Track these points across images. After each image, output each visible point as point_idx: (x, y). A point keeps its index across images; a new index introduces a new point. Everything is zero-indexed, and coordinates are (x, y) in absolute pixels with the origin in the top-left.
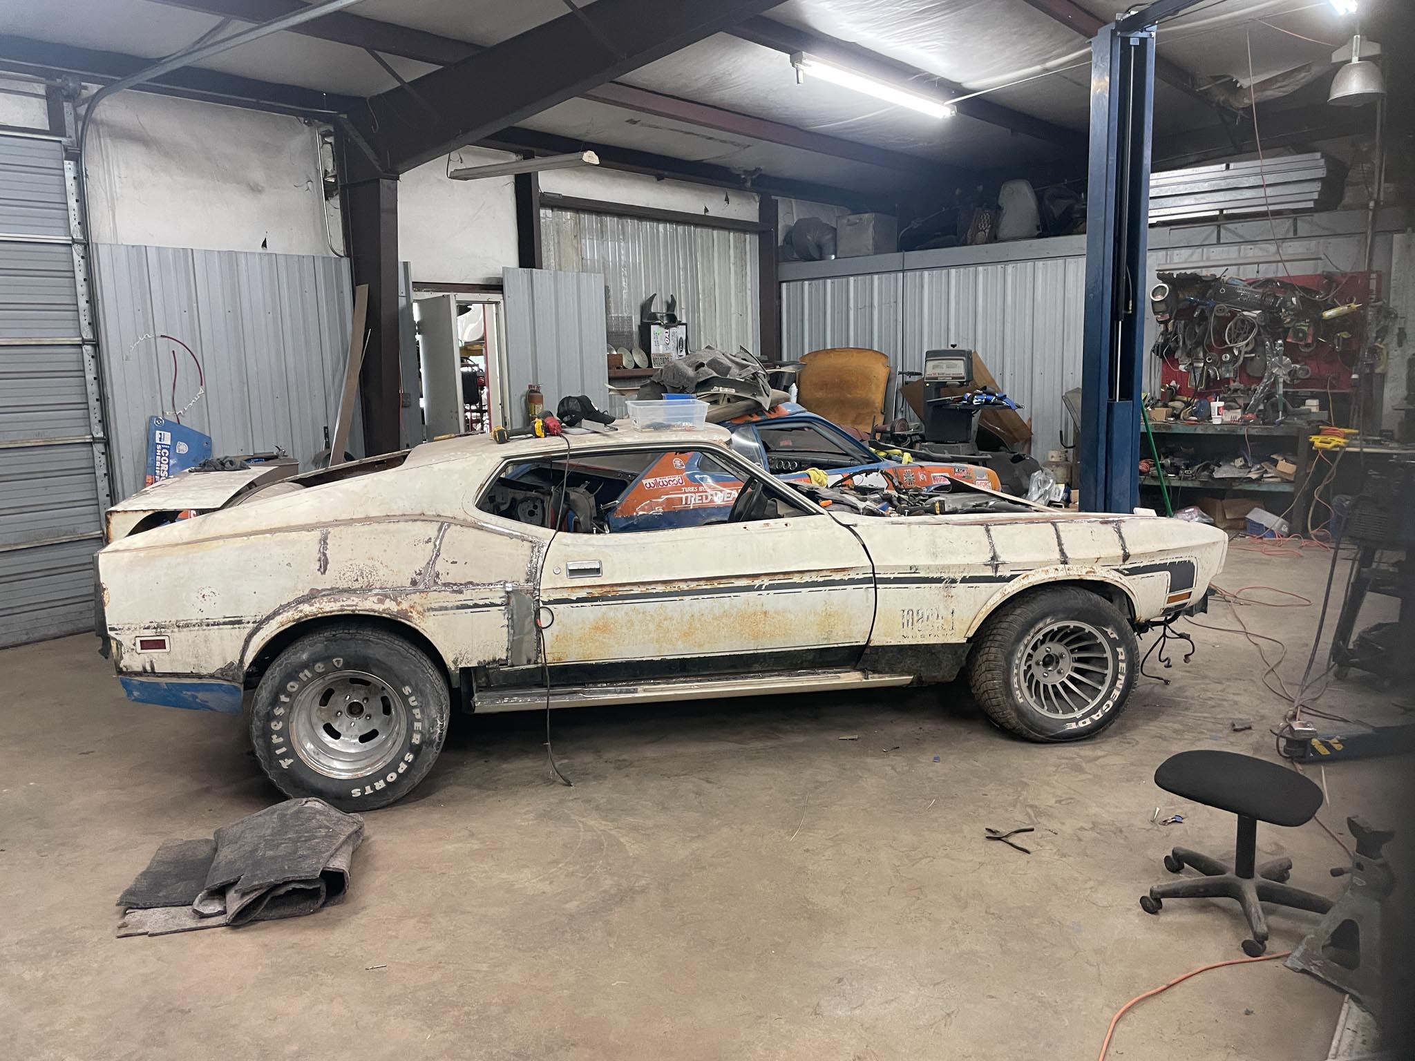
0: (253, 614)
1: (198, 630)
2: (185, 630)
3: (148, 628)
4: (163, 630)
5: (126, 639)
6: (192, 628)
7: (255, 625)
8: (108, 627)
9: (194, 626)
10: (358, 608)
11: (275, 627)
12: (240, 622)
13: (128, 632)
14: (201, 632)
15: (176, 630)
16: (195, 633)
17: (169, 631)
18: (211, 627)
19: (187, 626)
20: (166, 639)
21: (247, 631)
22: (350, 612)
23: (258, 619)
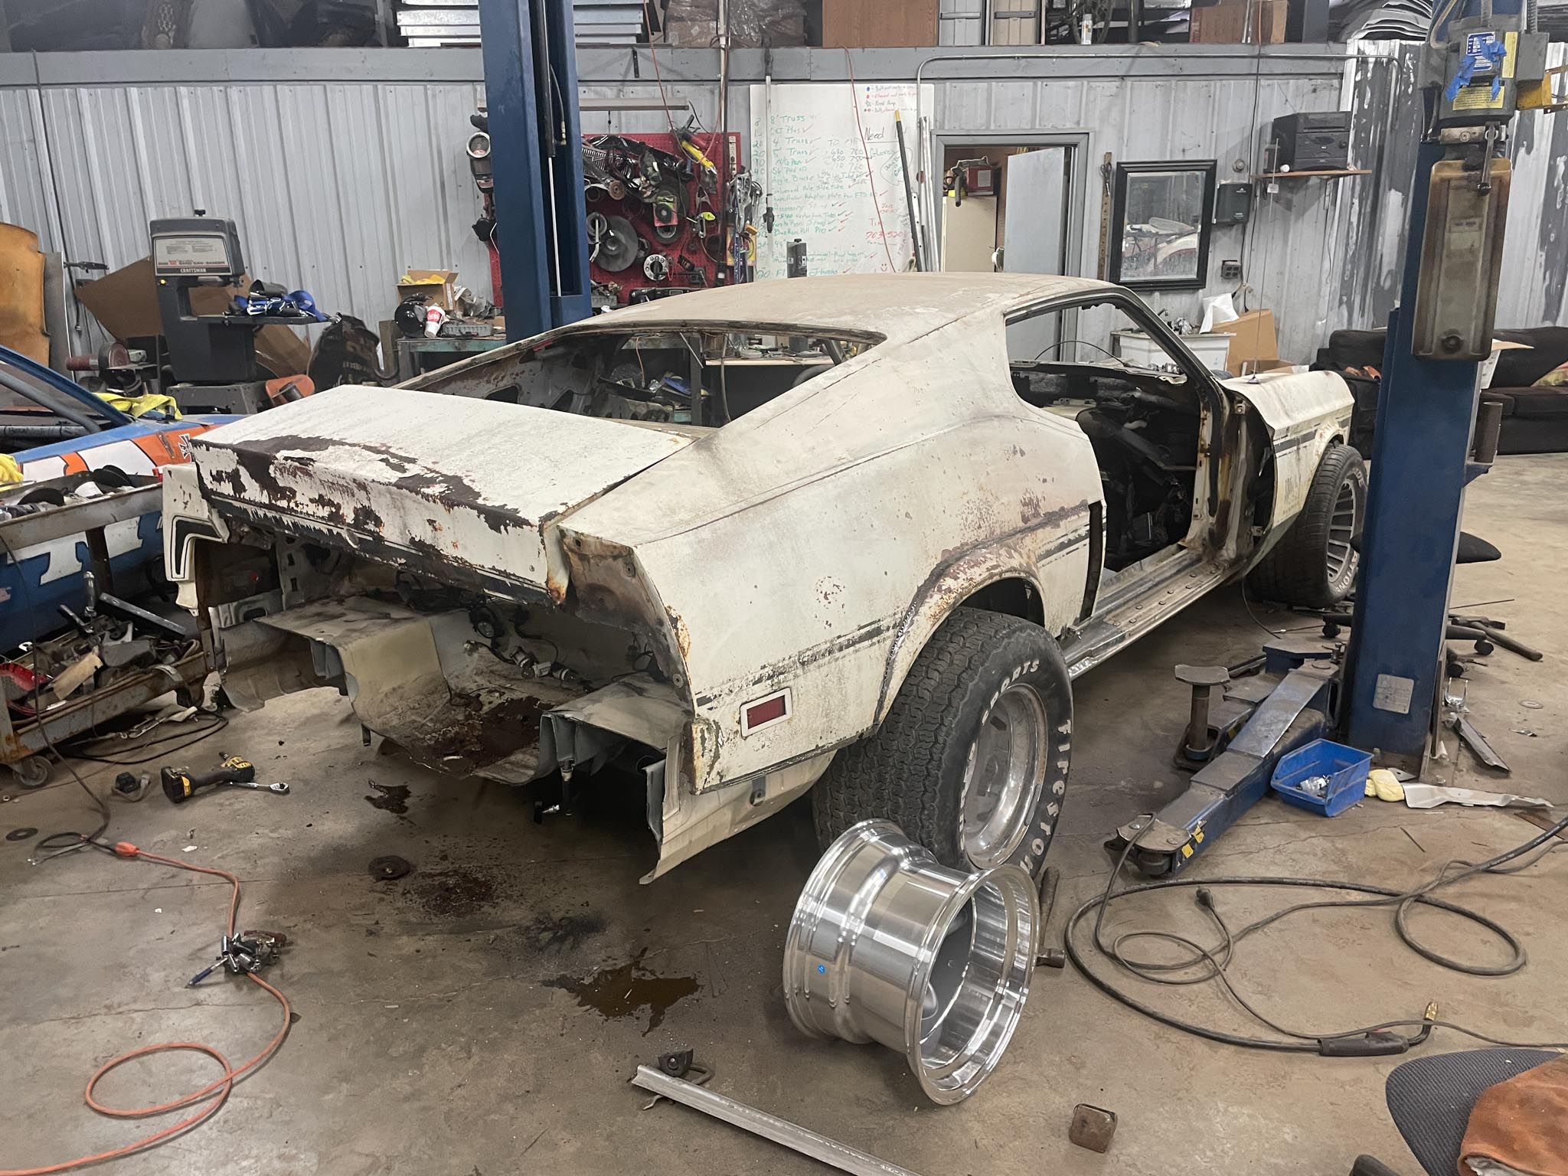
0: (891, 612)
8: (696, 697)
11: (929, 627)
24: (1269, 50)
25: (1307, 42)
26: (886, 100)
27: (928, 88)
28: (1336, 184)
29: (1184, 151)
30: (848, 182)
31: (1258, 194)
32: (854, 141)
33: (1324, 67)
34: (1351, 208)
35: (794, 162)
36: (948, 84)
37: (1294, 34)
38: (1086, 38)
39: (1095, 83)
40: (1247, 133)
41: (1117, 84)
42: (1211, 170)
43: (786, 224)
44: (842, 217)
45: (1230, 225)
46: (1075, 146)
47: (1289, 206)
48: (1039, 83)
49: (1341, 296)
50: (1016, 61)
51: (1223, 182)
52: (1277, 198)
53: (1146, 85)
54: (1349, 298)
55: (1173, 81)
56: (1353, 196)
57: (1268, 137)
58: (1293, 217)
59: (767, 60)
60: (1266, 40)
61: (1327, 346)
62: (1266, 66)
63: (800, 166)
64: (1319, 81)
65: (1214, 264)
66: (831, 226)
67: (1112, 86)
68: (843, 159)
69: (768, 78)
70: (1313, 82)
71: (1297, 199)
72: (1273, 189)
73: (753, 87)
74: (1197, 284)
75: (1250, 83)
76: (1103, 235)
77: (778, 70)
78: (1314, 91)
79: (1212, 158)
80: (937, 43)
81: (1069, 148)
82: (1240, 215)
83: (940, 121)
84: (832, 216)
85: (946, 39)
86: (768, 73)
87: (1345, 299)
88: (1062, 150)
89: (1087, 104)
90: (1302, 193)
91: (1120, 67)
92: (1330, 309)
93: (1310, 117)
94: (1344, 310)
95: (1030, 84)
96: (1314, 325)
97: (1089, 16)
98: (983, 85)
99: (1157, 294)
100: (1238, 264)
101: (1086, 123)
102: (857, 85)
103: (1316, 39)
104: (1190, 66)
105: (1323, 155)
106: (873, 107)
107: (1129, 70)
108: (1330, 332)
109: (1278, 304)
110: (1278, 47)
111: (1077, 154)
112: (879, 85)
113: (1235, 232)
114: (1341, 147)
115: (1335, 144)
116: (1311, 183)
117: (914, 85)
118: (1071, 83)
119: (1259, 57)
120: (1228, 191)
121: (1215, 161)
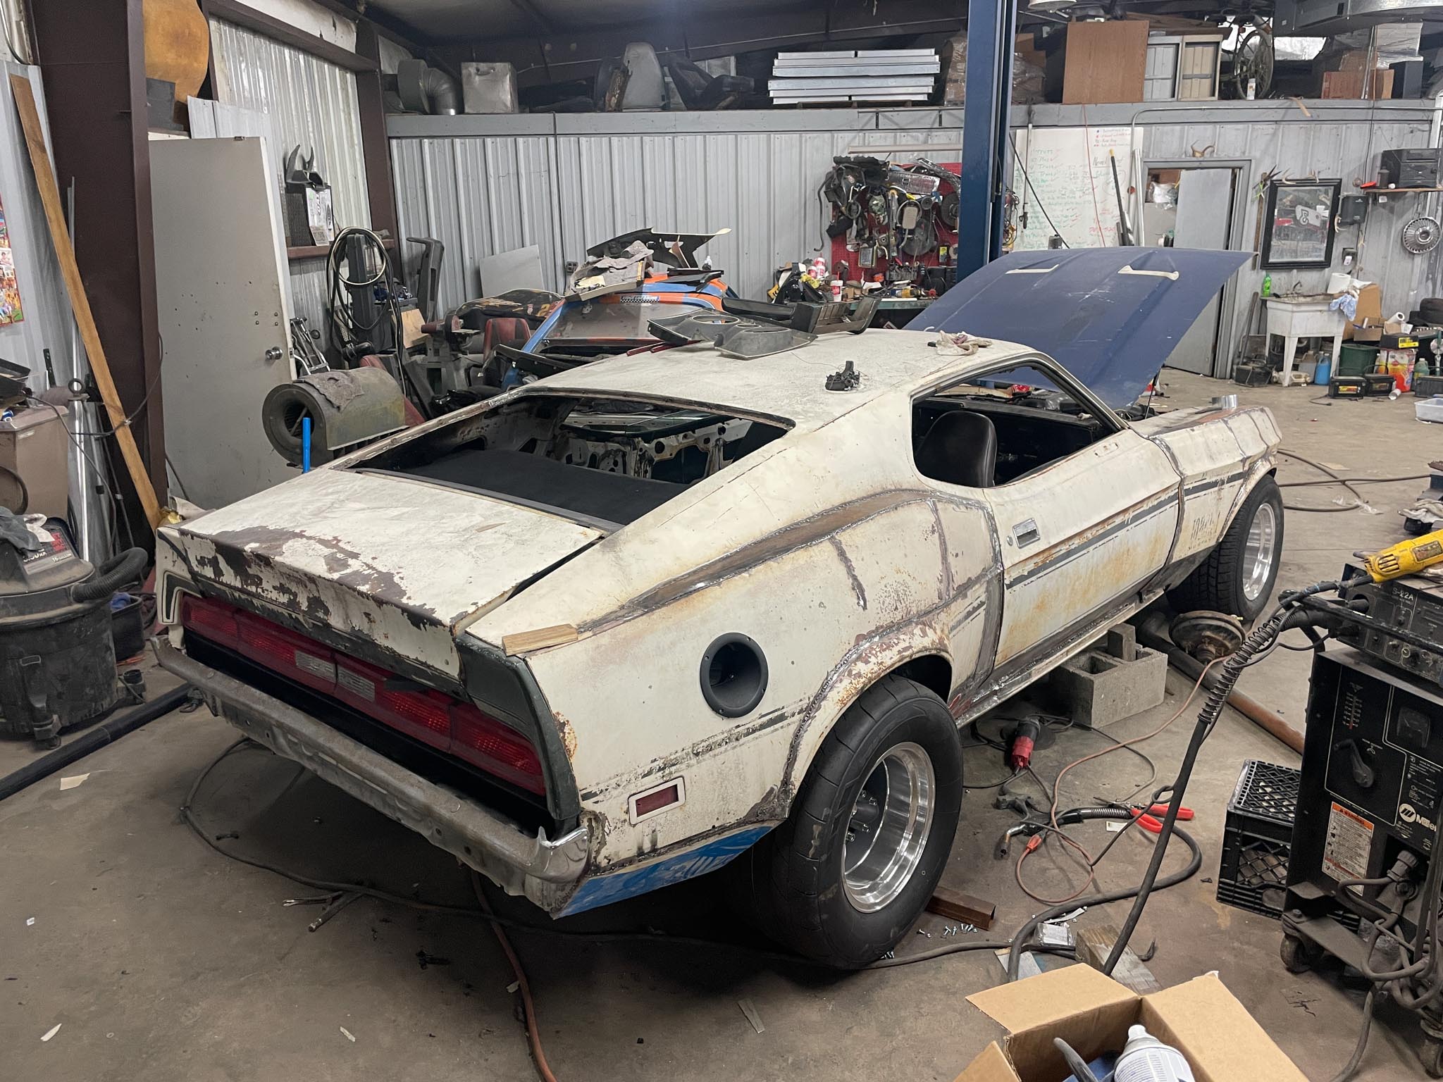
1: (726, 750)
2: (707, 756)
3: (649, 773)
4: (673, 769)
5: (612, 806)
6: (717, 751)
7: (802, 715)
8: (580, 793)
9: (720, 745)
10: (915, 650)
12: (782, 718)
13: (615, 793)
14: (731, 752)
15: (694, 761)
16: (721, 758)
17: (683, 766)
18: (743, 740)
19: (710, 749)
20: (679, 782)
21: (793, 728)
22: (908, 659)
23: (804, 704)
24: (1380, 104)
25: (1406, 98)
26: (1109, 138)
27: (1140, 130)
28: (1426, 197)
29: (1319, 172)
30: (1078, 194)
31: (1370, 201)
32: (1085, 166)
33: (1420, 116)
34: (1436, 212)
35: (1043, 181)
36: (1154, 127)
37: (1397, 93)
38: (1251, 94)
39: (1258, 126)
40: (1363, 160)
41: (1274, 126)
42: (1338, 187)
43: (1034, 222)
44: (1074, 218)
45: (1352, 224)
46: (1240, 168)
47: (1392, 210)
48: (1218, 126)
49: (1428, 274)
50: (1202, 111)
51: (1346, 194)
52: (1384, 205)
53: (1294, 127)
54: (1433, 276)
55: (1313, 125)
56: (1437, 205)
57: (1379, 163)
58: (1395, 218)
59: (1029, 113)
60: (1379, 97)
61: (1418, 309)
62: (1379, 115)
63: (1047, 183)
64: (1415, 126)
65: (1337, 252)
66: (1065, 224)
67: (1270, 128)
68: (1078, 178)
69: (1030, 126)
70: (1411, 125)
71: (1398, 205)
72: (1382, 200)
73: (1019, 132)
74: (1326, 264)
75: (1367, 126)
76: (1258, 228)
77: (1037, 119)
78: (1412, 132)
79: (1339, 177)
80: (1141, 100)
81: (1233, 169)
82: (1357, 217)
83: (1146, 153)
84: (1066, 217)
85: (1147, 96)
86: (1029, 121)
87: (1430, 276)
88: (1231, 170)
89: (1251, 140)
90: (1401, 202)
91: (1278, 115)
92: (1420, 283)
93: (1411, 152)
94: (1430, 284)
95: (1210, 127)
96: (1408, 295)
97: (1254, 80)
98: (1178, 127)
99: (1295, 271)
100: (1354, 250)
101: (1250, 153)
102: (1090, 129)
103: (1411, 96)
104: (1324, 115)
105: (1420, 178)
106: (1100, 144)
107: (1284, 116)
108: (1420, 301)
109: (1382, 279)
110: (1387, 102)
111: (1241, 175)
112: (1106, 129)
113: (1353, 229)
114: (1432, 172)
115: (1429, 171)
116: (1408, 195)
117: (1130, 129)
118: (1240, 126)
119: (1373, 108)
120: (1351, 201)
121: (1341, 180)
